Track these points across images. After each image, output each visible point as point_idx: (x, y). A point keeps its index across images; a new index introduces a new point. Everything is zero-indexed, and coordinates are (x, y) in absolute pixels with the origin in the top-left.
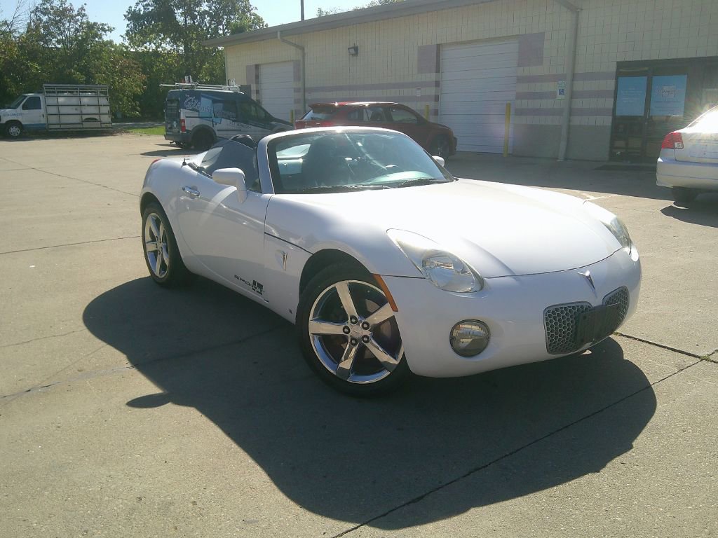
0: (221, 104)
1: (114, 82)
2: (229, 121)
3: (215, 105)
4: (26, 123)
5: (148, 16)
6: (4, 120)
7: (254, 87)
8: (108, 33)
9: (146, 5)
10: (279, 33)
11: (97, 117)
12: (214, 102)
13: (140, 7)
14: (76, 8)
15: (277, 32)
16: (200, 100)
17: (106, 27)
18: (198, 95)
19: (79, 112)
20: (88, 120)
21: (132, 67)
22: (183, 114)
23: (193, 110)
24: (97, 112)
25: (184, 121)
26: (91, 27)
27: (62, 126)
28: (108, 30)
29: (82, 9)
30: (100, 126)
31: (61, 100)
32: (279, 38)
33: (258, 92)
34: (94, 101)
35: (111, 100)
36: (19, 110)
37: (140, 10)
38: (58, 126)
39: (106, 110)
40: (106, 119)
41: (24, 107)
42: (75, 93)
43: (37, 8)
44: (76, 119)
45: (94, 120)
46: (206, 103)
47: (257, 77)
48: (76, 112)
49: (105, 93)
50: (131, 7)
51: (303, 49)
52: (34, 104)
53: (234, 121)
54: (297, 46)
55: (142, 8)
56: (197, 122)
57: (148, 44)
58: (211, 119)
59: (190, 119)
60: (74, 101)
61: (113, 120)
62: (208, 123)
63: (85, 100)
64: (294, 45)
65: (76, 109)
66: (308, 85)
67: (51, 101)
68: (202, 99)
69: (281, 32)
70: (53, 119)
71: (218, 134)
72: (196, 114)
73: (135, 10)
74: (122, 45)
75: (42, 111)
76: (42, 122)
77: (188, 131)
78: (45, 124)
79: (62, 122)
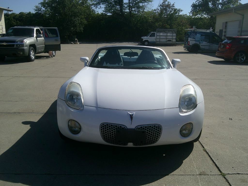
0: (204, 36)
1: (179, 28)
2: (206, 42)
3: (202, 37)
4: (150, 41)
5: (199, 6)
6: (144, 40)
7: (224, 30)
8: (181, 12)
9: (199, 2)
10: (234, 10)
11: (171, 40)
12: (202, 35)
13: (197, 2)
14: (171, 4)
15: (232, 10)
16: (196, 35)
17: (180, 10)
18: (196, 33)
19: (166, 38)
20: (168, 41)
21: (186, 23)
22: (189, 39)
23: (193, 38)
24: (171, 38)
25: (189, 42)
26: (175, 10)
27: (160, 43)
28: (181, 11)
29: (174, 4)
30: (171, 43)
31: (161, 34)
32: (233, 11)
33: (225, 32)
34: (171, 34)
35: (177, 35)
36: (149, 37)
37: (196, 4)
38: (159, 42)
39: (175, 37)
40: (174, 40)
41: (150, 36)
42: (166, 32)
43: (161, 5)
44: (164, 40)
45: (171, 41)
46: (198, 36)
47: (226, 26)
48: (165, 38)
49: (175, 32)
50: (193, 3)
51: (243, 15)
52: (153, 35)
53: (208, 42)
54: (241, 14)
55: (197, 3)
56: (194, 42)
57: (198, 15)
58: (199, 42)
59: (191, 41)
60: (165, 34)
61: (177, 41)
62: (198, 43)
63: (169, 34)
64: (239, 14)
65: (165, 37)
66: (243, 30)
67: (158, 34)
68: (197, 34)
69: (235, 9)
70: (158, 40)
71: (201, 47)
72: (194, 40)
73: (195, 4)
74: (190, 16)
75: (155, 37)
76: (154, 41)
77: (190, 45)
78: (155, 42)
79: (160, 41)
